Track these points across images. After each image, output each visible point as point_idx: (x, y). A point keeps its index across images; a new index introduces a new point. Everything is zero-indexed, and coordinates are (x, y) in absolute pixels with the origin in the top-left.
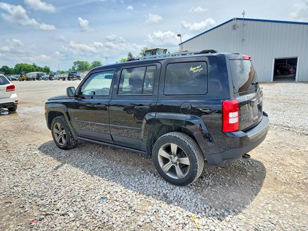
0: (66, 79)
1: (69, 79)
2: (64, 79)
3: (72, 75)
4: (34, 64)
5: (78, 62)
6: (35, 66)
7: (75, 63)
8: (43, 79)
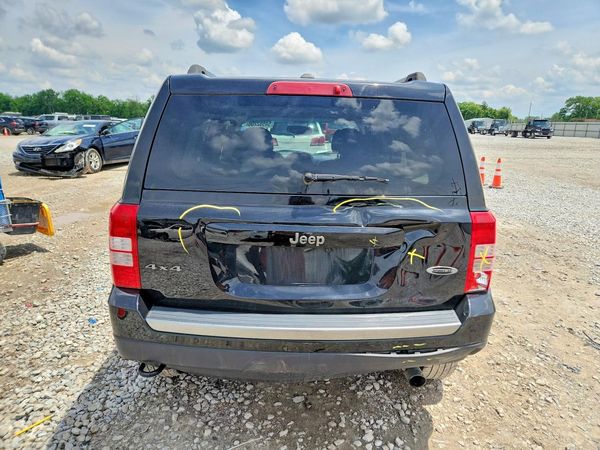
0: (520, 134)
1: (525, 135)
2: (515, 134)
3: (534, 126)
4: (485, 103)
5: (579, 99)
6: (484, 107)
7: (570, 102)
8: (479, 132)
